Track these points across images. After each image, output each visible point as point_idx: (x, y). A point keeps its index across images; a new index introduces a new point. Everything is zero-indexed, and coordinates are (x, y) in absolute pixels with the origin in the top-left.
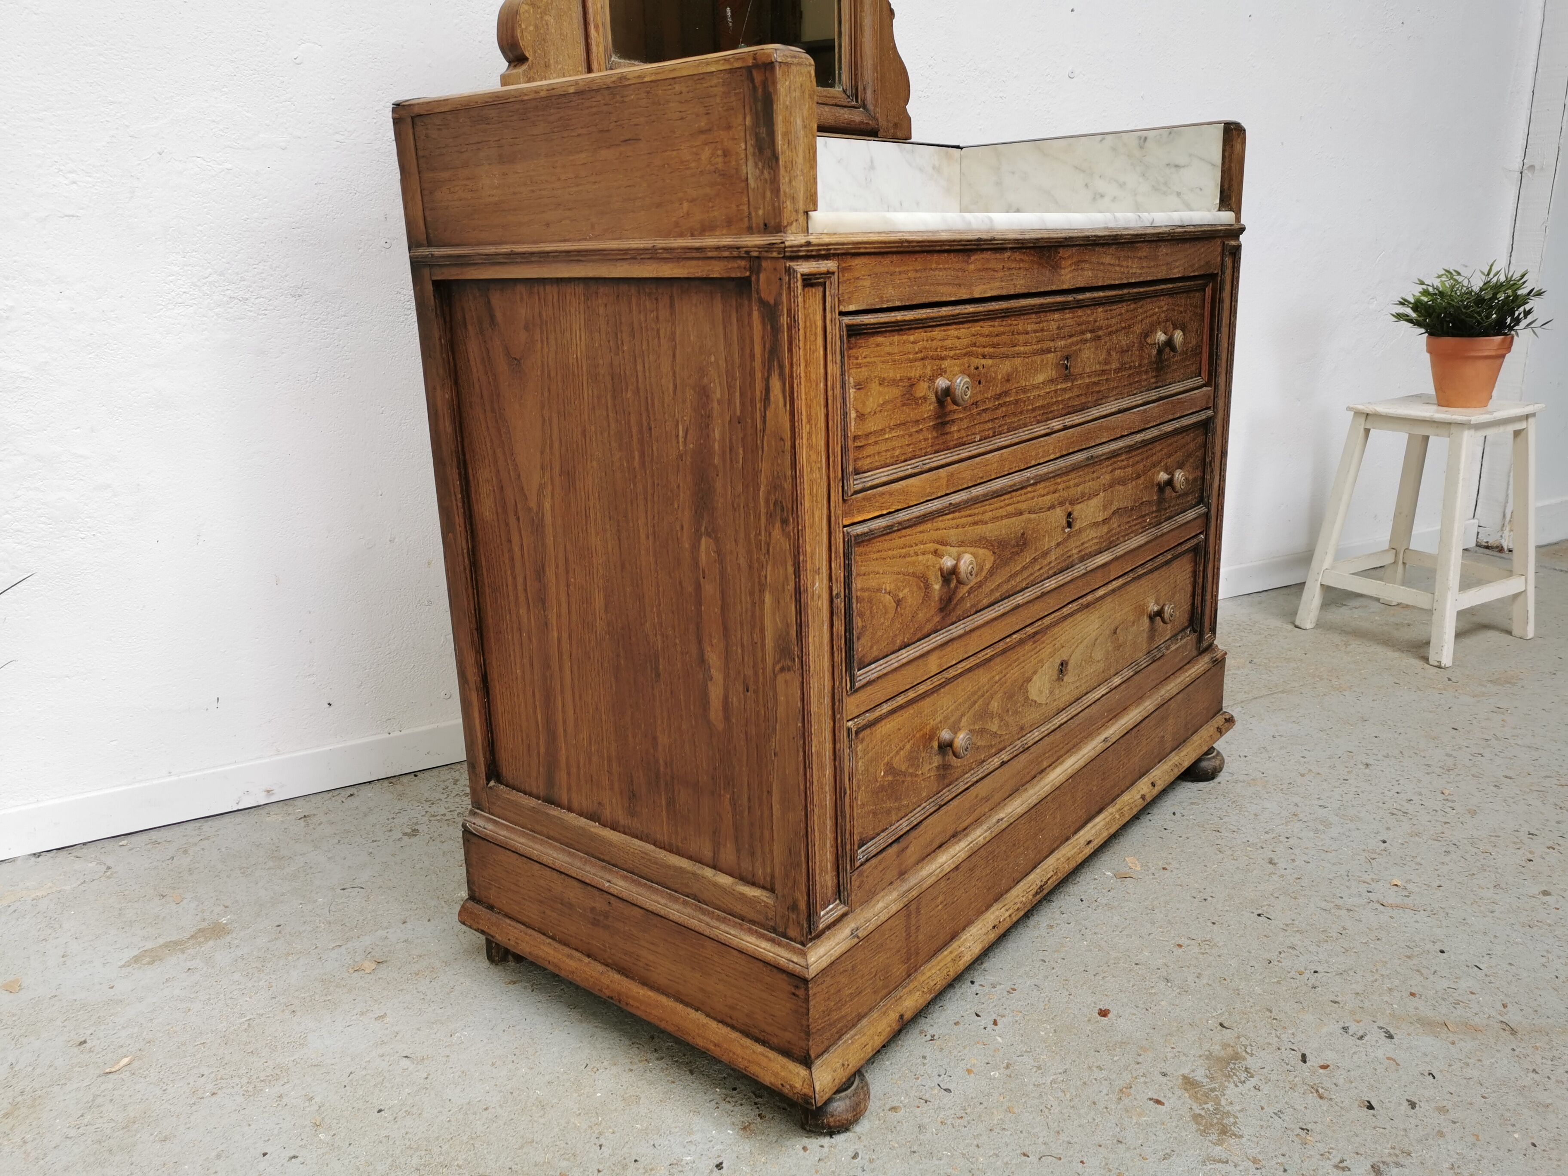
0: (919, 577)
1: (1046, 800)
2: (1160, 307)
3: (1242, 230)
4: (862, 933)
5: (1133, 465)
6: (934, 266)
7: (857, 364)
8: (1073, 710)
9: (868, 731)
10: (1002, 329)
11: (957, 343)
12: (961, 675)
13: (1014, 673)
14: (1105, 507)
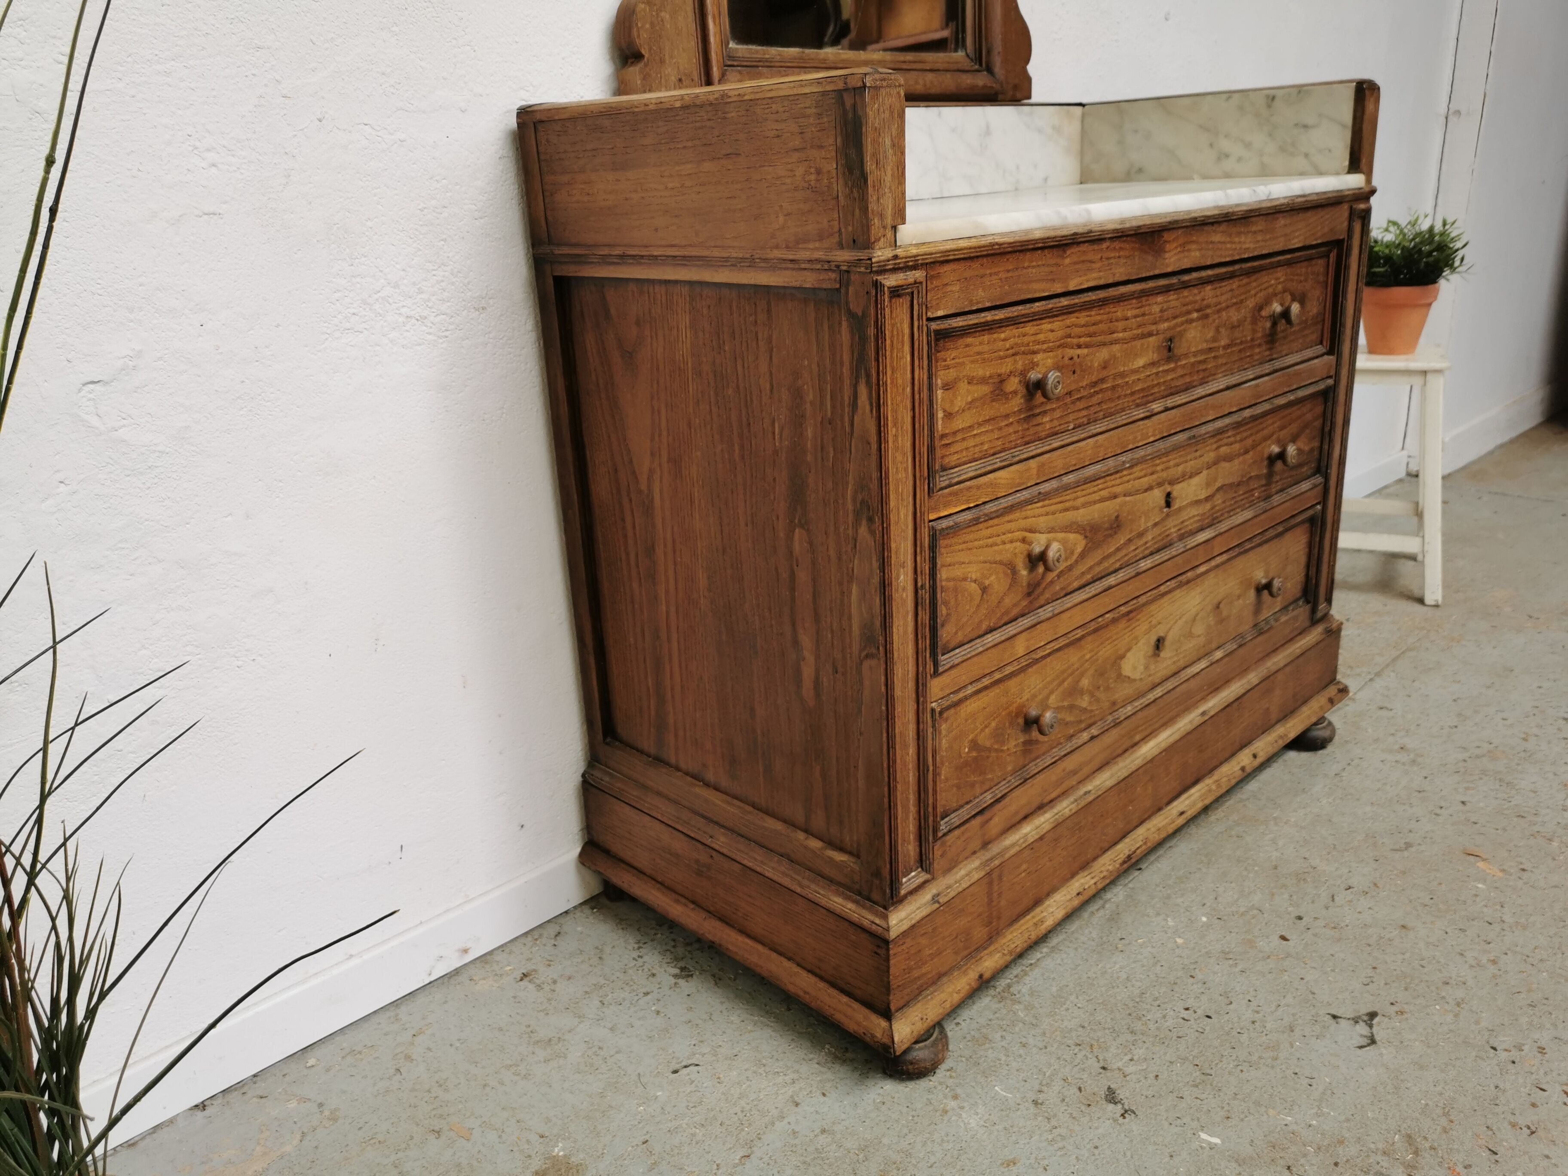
0: (1005, 565)
1: (1137, 773)
2: (1277, 279)
3: (1373, 192)
4: (942, 900)
5: (1241, 441)
6: (1026, 264)
7: (945, 366)
8: (1169, 685)
9: (952, 711)
10: (1099, 318)
11: (1051, 336)
12: (1049, 655)
13: (1106, 651)
14: (1208, 485)
